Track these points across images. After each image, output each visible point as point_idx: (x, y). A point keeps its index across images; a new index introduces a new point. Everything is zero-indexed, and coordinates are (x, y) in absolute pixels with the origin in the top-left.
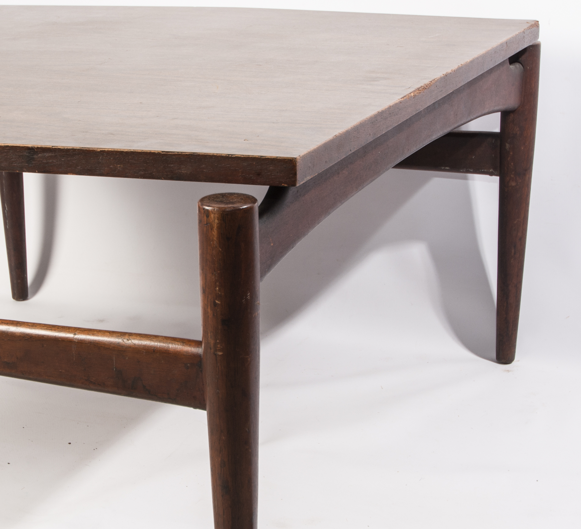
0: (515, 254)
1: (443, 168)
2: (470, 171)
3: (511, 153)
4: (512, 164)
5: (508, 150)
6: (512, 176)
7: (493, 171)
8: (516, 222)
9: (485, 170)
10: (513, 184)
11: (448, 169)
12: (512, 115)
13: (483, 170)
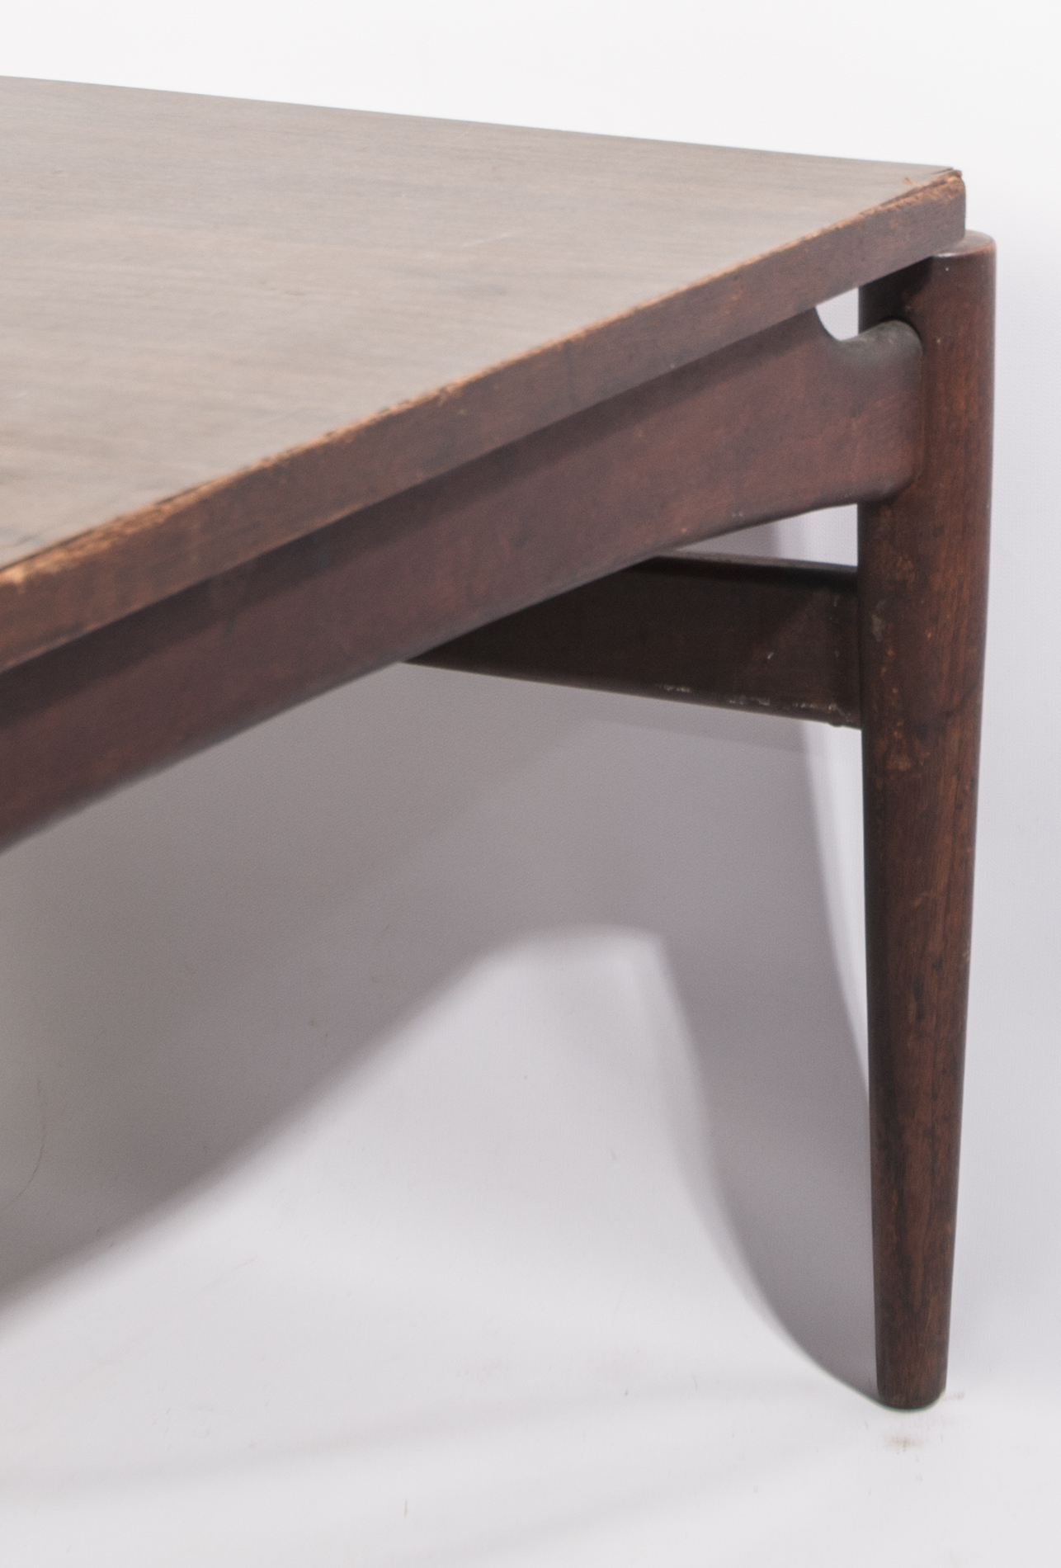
0: (920, 1016)
1: (669, 688)
2: (761, 706)
3: (890, 653)
4: (895, 691)
5: (879, 640)
6: (896, 733)
7: (840, 711)
8: (917, 903)
9: (812, 706)
10: (904, 764)
11: (686, 693)
12: (888, 513)
13: (803, 706)
